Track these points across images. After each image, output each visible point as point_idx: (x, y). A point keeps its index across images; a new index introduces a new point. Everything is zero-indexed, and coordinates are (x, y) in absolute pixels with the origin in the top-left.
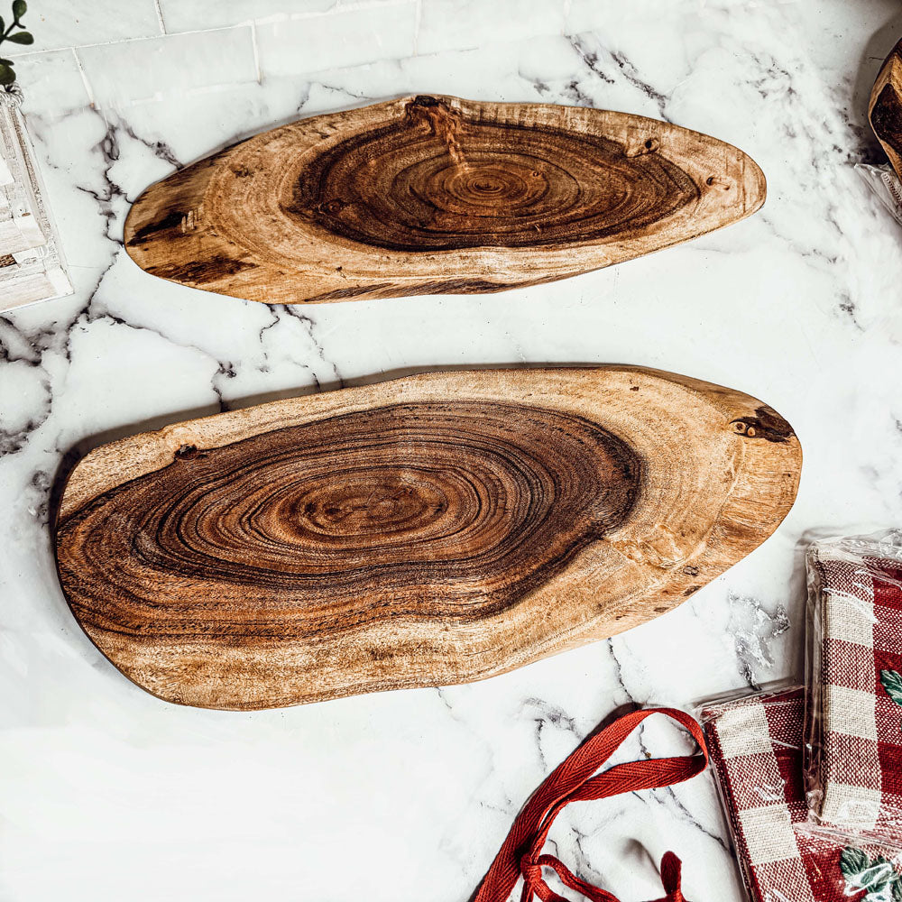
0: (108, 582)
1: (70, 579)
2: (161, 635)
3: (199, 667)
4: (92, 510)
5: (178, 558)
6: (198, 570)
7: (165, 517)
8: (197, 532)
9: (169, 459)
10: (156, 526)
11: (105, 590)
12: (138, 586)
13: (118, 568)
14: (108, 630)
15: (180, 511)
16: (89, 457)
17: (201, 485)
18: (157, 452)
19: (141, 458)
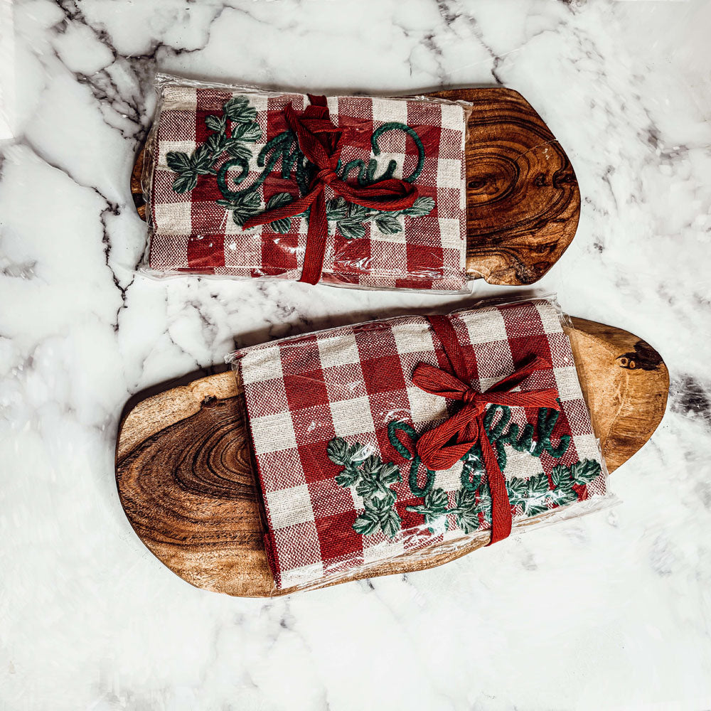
0: (158, 505)
1: (130, 505)
2: (202, 544)
3: (232, 566)
4: (142, 450)
5: (210, 484)
6: (225, 493)
7: (198, 453)
8: (222, 463)
9: (197, 407)
10: (191, 461)
11: (157, 512)
12: (182, 507)
13: (165, 494)
14: (162, 542)
15: (208, 448)
16: (136, 409)
17: (222, 427)
18: (187, 403)
19: (175, 408)
